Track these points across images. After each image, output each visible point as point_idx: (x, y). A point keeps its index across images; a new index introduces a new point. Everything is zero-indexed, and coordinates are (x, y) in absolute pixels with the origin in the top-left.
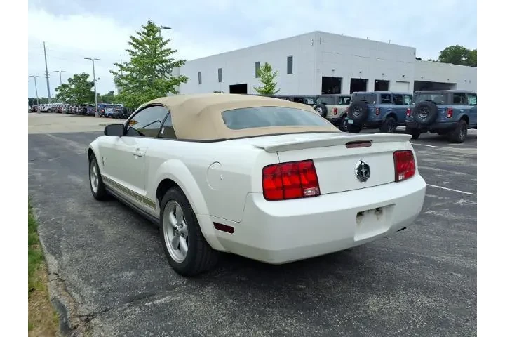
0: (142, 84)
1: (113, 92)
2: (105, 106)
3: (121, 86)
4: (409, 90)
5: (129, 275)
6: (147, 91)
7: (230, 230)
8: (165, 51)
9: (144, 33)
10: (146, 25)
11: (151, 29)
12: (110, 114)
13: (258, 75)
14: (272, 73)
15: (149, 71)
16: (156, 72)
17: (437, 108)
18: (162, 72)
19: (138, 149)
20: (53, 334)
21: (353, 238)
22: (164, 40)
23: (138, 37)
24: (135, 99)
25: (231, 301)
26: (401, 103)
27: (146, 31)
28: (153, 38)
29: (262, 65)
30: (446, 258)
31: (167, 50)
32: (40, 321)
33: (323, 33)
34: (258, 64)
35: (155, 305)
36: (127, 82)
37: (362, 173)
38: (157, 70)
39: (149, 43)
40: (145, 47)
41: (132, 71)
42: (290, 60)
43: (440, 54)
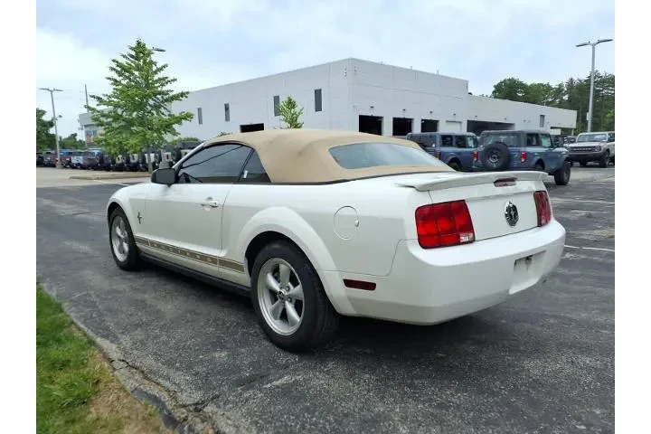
0: (130, 123)
1: (76, 135)
2: (70, 153)
3: (102, 125)
4: (461, 130)
5: (221, 355)
6: (138, 133)
7: (371, 286)
8: (160, 79)
9: (132, 56)
10: (134, 45)
11: (140, 50)
12: (79, 164)
13: (277, 112)
14: (297, 110)
15: (141, 106)
16: (148, 107)
17: (508, 151)
18: (157, 107)
19: (210, 199)
20: (157, 429)
21: (508, 291)
22: (159, 66)
23: (123, 61)
24: (121, 143)
25: (367, 376)
26: (465, 147)
27: (133, 53)
28: (144, 62)
29: (283, 100)
30: (584, 315)
31: (164, 79)
32: (129, 418)
33: (359, 61)
34: (276, 99)
35: (278, 387)
36: (110, 120)
37: (511, 215)
38: (150, 106)
39: (138, 68)
40: (133, 74)
41: (117, 106)
42: (318, 93)
43: (493, 89)
